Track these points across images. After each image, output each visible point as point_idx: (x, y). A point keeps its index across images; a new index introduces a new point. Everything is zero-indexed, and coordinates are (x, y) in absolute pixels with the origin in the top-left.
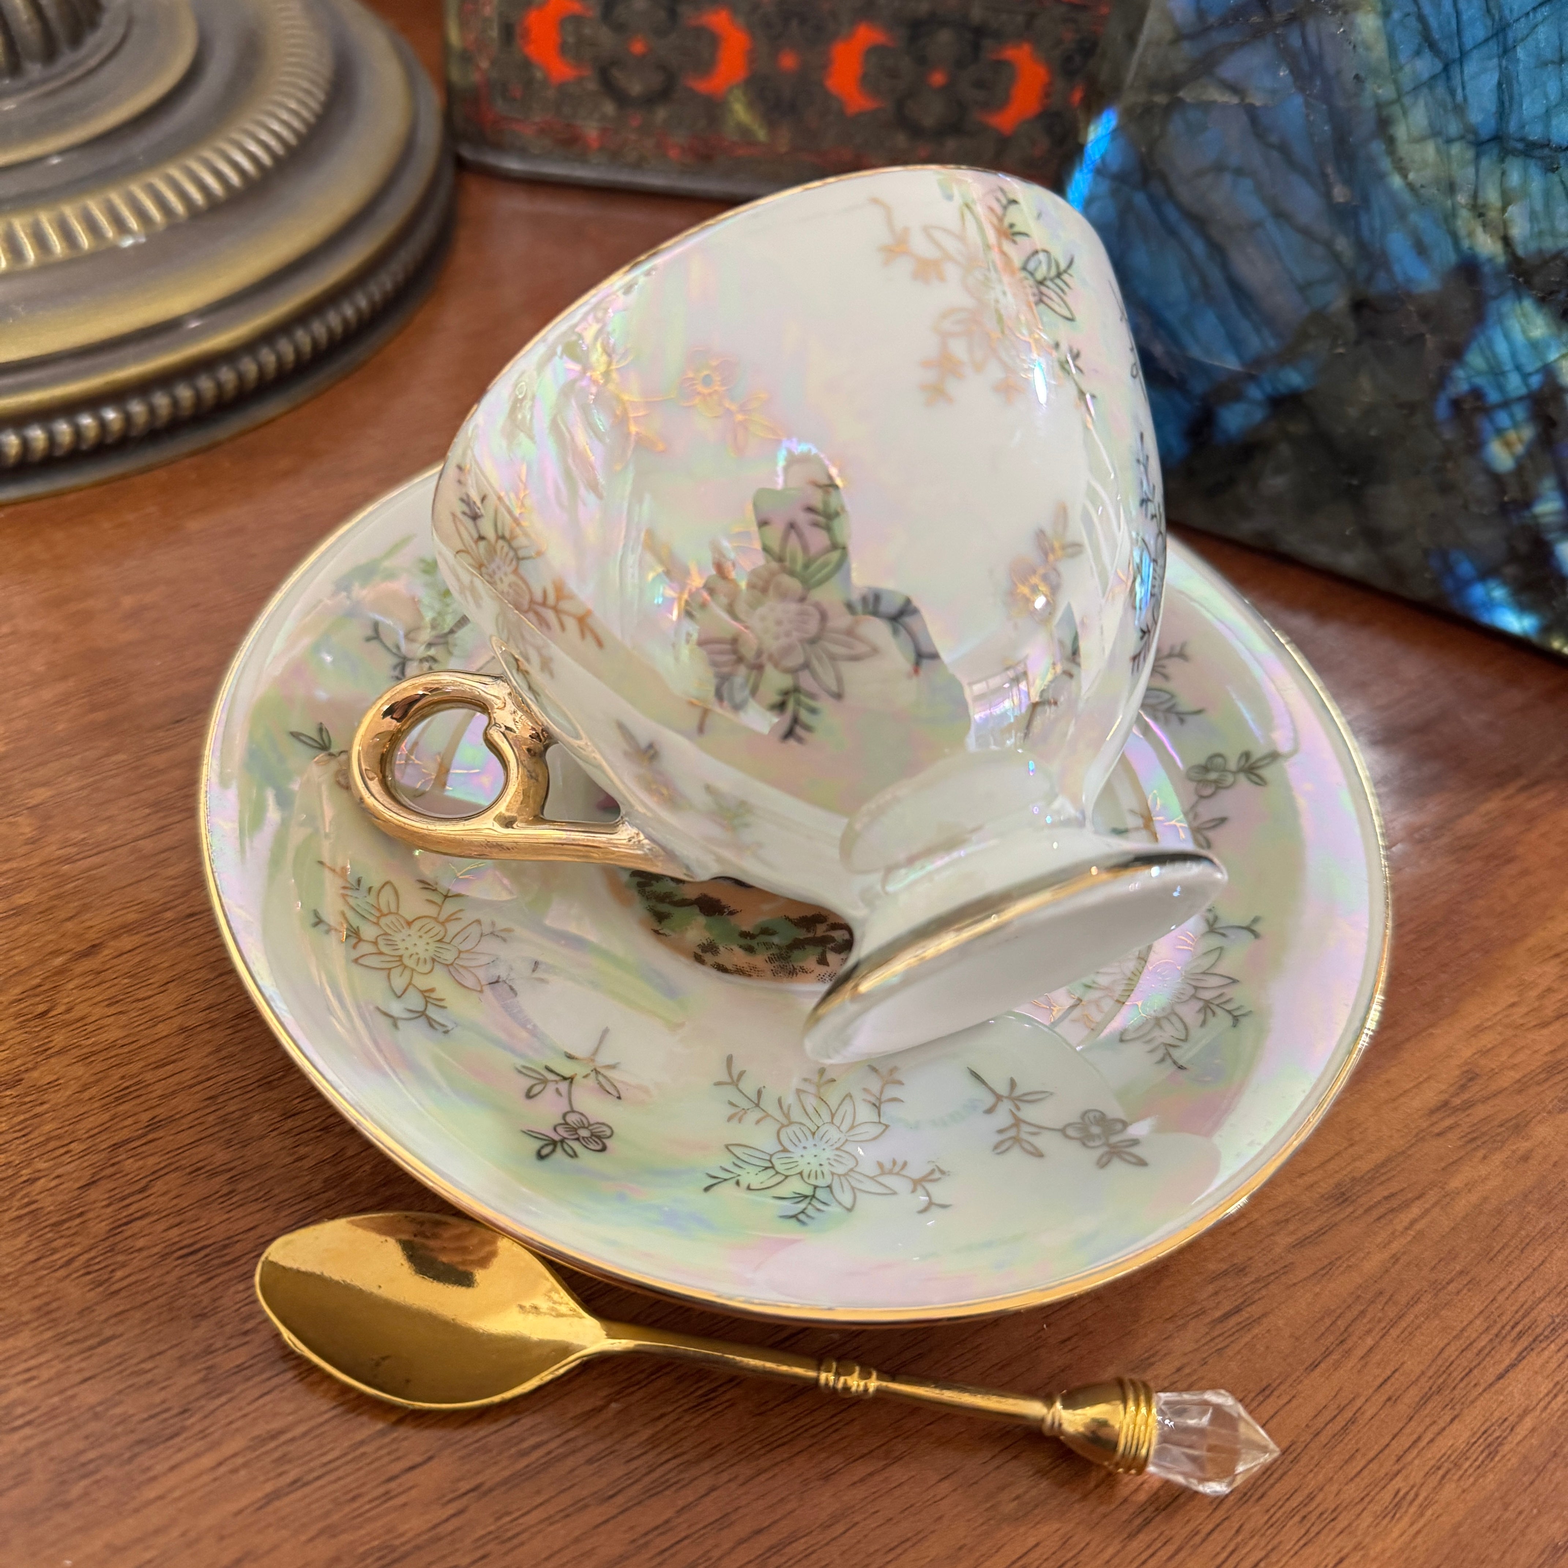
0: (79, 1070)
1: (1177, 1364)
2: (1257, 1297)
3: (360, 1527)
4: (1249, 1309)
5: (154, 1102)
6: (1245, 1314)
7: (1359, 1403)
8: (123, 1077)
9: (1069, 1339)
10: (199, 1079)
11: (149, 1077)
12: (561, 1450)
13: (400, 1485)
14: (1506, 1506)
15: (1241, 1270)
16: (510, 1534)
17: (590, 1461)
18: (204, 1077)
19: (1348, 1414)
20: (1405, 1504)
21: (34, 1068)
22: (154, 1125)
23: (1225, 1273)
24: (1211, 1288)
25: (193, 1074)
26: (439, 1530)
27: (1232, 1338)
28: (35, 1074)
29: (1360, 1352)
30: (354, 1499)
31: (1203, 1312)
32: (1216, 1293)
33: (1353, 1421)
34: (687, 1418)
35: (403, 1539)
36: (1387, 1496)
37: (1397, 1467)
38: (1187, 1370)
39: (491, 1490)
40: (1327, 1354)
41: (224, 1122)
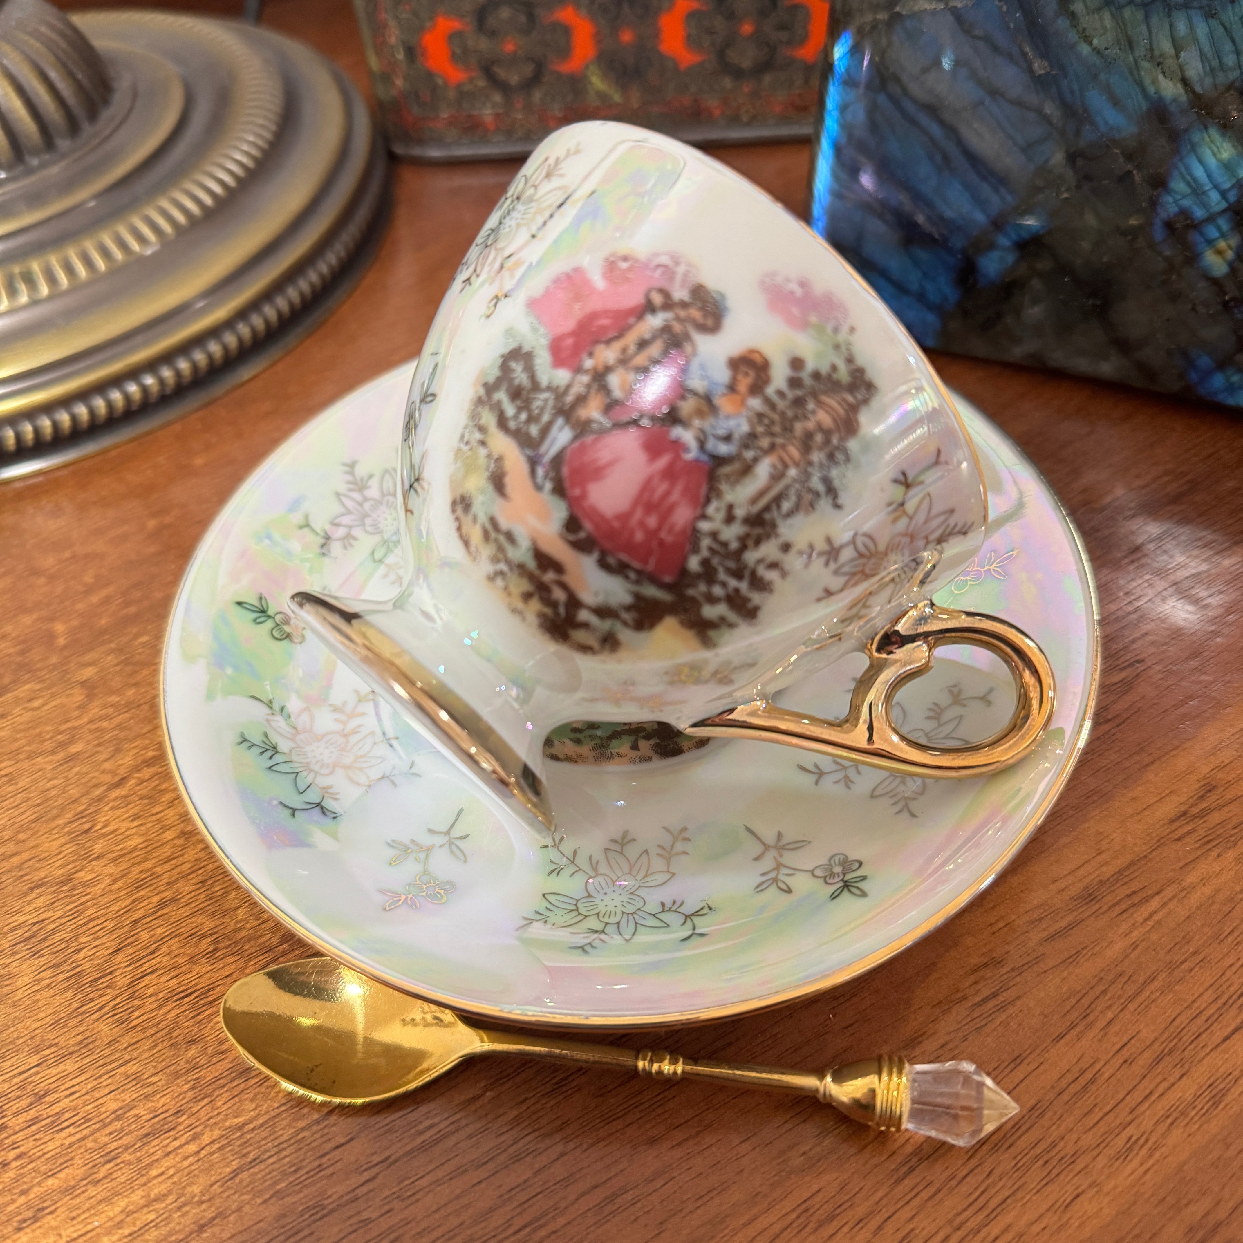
0: (111, 869)
1: (942, 1041)
2: (1011, 984)
3: (300, 1191)
4: (1005, 994)
5: (163, 888)
6: (1001, 998)
7: (1097, 1066)
8: (141, 872)
9: (851, 1025)
10: (194, 868)
11: (158, 869)
12: (447, 1129)
13: (329, 1160)
14: (1228, 1146)
15: (998, 963)
16: (409, 1193)
17: (470, 1137)
18: (197, 867)
19: (1088, 1076)
20: (1137, 1147)
21: (81, 870)
22: (162, 905)
23: (985, 965)
24: (972, 978)
25: (189, 866)
26: (357, 1191)
27: (990, 1019)
28: (82, 874)
29: (1101, 1024)
30: (296, 1171)
31: (965, 998)
32: (976, 983)
33: (1092, 1081)
34: (544, 1101)
35: (330, 1200)
36: (1120, 1141)
37: (1130, 1117)
38: (950, 1046)
39: (396, 1161)
40: (1072, 1027)
41: (211, 899)
